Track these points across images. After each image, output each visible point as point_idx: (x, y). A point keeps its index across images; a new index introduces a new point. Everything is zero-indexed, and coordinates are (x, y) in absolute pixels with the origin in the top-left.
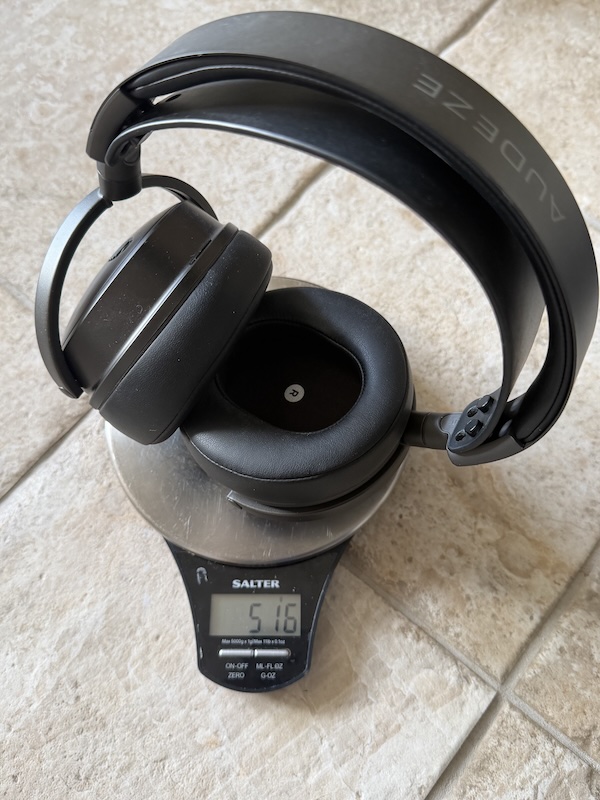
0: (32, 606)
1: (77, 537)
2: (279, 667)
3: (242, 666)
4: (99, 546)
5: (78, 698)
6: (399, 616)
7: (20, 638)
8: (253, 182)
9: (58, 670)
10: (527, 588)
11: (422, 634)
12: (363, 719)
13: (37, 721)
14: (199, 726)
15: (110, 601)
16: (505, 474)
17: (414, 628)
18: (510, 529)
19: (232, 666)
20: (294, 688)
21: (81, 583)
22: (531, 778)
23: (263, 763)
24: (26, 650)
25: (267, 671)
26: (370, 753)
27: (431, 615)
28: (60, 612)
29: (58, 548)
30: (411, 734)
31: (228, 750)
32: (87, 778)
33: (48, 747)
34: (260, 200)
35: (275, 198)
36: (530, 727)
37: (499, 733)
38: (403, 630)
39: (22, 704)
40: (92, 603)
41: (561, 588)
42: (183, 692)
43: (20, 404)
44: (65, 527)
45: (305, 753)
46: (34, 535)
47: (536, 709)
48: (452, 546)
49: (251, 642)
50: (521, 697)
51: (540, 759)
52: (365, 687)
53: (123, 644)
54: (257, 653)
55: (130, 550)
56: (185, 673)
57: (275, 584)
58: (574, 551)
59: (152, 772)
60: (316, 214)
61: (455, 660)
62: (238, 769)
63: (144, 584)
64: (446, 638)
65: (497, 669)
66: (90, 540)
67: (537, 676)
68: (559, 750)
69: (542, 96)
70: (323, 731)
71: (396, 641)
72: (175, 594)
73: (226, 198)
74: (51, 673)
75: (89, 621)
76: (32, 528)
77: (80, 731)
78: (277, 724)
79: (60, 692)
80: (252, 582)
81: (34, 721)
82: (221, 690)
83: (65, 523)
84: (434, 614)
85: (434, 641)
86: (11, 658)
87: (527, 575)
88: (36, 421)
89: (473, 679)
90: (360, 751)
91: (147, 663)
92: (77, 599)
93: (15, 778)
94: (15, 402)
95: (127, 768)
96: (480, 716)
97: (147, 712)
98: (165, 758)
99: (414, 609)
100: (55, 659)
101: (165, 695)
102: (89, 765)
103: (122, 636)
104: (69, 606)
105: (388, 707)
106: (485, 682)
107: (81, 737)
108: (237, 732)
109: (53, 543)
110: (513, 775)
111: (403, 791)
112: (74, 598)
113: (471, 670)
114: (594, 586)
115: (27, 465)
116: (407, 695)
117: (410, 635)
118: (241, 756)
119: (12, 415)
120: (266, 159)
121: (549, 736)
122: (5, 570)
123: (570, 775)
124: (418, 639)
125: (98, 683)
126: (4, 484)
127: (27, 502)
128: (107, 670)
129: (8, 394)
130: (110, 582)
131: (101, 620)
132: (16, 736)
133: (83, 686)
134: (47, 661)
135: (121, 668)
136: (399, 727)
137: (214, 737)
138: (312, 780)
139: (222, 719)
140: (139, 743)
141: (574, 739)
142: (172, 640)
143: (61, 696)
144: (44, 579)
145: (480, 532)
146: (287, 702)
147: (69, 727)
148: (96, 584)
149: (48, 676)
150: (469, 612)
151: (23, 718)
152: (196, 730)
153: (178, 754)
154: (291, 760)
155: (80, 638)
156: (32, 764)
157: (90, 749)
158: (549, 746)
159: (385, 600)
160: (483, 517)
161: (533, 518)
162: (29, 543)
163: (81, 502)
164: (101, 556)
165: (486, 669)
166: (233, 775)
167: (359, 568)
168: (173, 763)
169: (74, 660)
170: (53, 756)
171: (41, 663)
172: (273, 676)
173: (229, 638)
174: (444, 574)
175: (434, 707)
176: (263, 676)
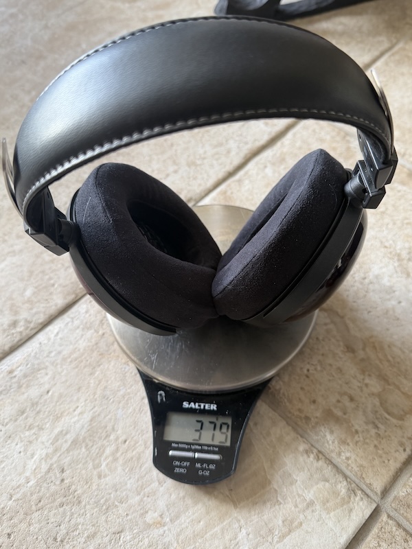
0: (39, 412)
1: (77, 367)
2: (212, 467)
3: (185, 464)
4: (91, 374)
5: (63, 480)
6: (304, 442)
7: (27, 433)
8: (217, 153)
9: (51, 459)
10: (401, 427)
11: (321, 456)
12: (273, 515)
13: (31, 495)
14: (149, 509)
15: (94, 412)
16: (386, 347)
17: (315, 451)
18: (389, 384)
19: (177, 463)
20: (223, 486)
21: (75, 398)
23: (195, 542)
24: (30, 442)
25: (203, 469)
26: (278, 542)
27: (328, 442)
28: (57, 418)
29: (63, 374)
30: (310, 530)
31: (169, 530)
32: (62, 541)
33: (36, 514)
34: (221, 165)
35: (231, 163)
36: (403, 534)
37: (379, 537)
38: (307, 452)
39: (23, 481)
40: (81, 413)
42: (140, 483)
43: (50, 279)
44: (69, 360)
45: (227, 538)
46: (47, 364)
47: (406, 518)
48: (345, 393)
49: (193, 447)
50: (396, 510)
52: (276, 490)
53: (100, 444)
54: (197, 455)
55: (112, 379)
56: (143, 469)
57: (214, 407)
59: (110, 541)
60: (258, 174)
61: (346, 477)
62: (175, 545)
63: (119, 403)
64: (339, 460)
65: (378, 485)
66: (86, 369)
67: (409, 494)
70: (242, 522)
71: (301, 459)
72: (140, 411)
73: (198, 162)
74: (46, 461)
75: (78, 426)
76: (47, 359)
77: (62, 505)
78: (208, 513)
79: (51, 474)
80: (197, 404)
81: (29, 494)
82: (169, 482)
83: (70, 357)
84: (330, 442)
85: (330, 462)
86: (20, 447)
87: (401, 418)
88: (59, 289)
89: (359, 493)
90: (270, 539)
91: (116, 460)
92: (71, 410)
93: (9, 535)
94: (47, 277)
95: (92, 536)
96: (364, 522)
97: (112, 495)
98: (121, 532)
99: (315, 438)
100: (50, 450)
101: (126, 484)
102: (65, 531)
103: (100, 438)
104: (65, 414)
105: (293, 508)
106: (368, 496)
107: (61, 510)
108: (177, 517)
109: (60, 370)
112: (69, 409)
113: (357, 486)
115: (49, 318)
116: (308, 500)
117: (312, 456)
118: (178, 535)
119: (44, 285)
120: (227, 141)
122: (24, 386)
124: (318, 459)
125: (79, 471)
126: (32, 329)
127: (46, 342)
128: (87, 462)
129: (43, 272)
130: (96, 400)
131: (86, 426)
132: (14, 504)
133: (68, 472)
134: (44, 452)
135: (97, 462)
136: (301, 524)
137: (159, 519)
139: (167, 506)
140: (103, 518)
142: (135, 444)
143: (51, 477)
144: (50, 393)
145: (367, 385)
146: (216, 498)
147: (54, 501)
148: (86, 400)
149: (43, 462)
150: (357, 442)
151: (22, 491)
152: (147, 512)
153: (131, 529)
154: (216, 542)
155: (70, 437)
156: (23, 526)
157: (67, 519)
159: (295, 430)
160: (370, 375)
161: (406, 378)
162: (43, 369)
163: (82, 344)
164: (92, 381)
165: (369, 486)
167: (275, 404)
169: (64, 453)
170: (39, 522)
171: (40, 453)
172: (207, 473)
173: (177, 443)
174: (339, 413)
175: (328, 511)
176: (200, 473)
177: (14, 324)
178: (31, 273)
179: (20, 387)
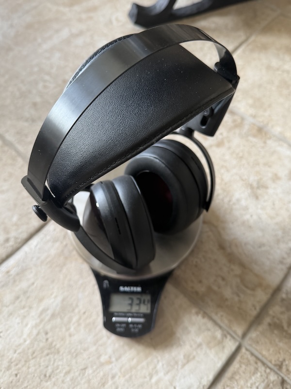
0: (28, 298)
1: (51, 267)
2: (139, 326)
3: (123, 325)
4: (60, 271)
5: (47, 340)
6: (195, 307)
7: (22, 311)
9: (39, 326)
10: (253, 295)
11: (205, 315)
12: (177, 353)
14: (102, 354)
15: (64, 296)
17: (202, 312)
18: (245, 269)
19: (119, 325)
20: (147, 337)
21: (51, 287)
22: (255, 383)
23: (131, 372)
24: (25, 317)
25: (134, 328)
26: (181, 369)
28: (41, 300)
29: (42, 272)
30: (200, 360)
31: (115, 365)
32: (50, 376)
33: (32, 361)
36: (254, 359)
37: (240, 362)
38: (197, 313)
39: (22, 341)
40: (56, 297)
41: (268, 296)
42: (96, 338)
44: (45, 262)
45: (151, 367)
46: (31, 265)
47: (257, 350)
48: (219, 276)
49: (127, 315)
50: (250, 345)
51: (259, 374)
53: (68, 316)
54: (130, 320)
56: (97, 330)
57: (139, 289)
58: (274, 280)
59: (80, 375)
61: (220, 327)
62: (119, 374)
63: (80, 288)
64: (216, 317)
65: (240, 332)
66: (57, 268)
67: (258, 336)
68: (268, 370)
70: (159, 358)
71: (193, 318)
74: (36, 328)
75: (54, 304)
76: (31, 262)
77: (48, 355)
78: (138, 354)
79: (39, 336)
80: (129, 288)
81: (26, 349)
82: (113, 337)
83: (46, 260)
84: (211, 306)
85: (211, 319)
86: (18, 320)
87: (253, 290)
89: (229, 337)
90: (176, 367)
91: (79, 325)
93: (16, 375)
95: (68, 373)
96: (232, 353)
97: (79, 347)
98: (86, 368)
100: (38, 321)
101: (87, 339)
102: (51, 370)
103: (69, 311)
104: (45, 297)
105: (189, 348)
106: (234, 338)
107: (48, 358)
108: (120, 357)
110: (247, 381)
111: (196, 386)
112: (48, 294)
113: (227, 332)
114: (284, 296)
115: (30, 235)
116: (198, 342)
117: (200, 316)
118: (121, 368)
121: (264, 364)
122: (18, 281)
123: (273, 382)
124: (204, 317)
125: (57, 333)
126: (19, 243)
127: (29, 251)
128: (61, 327)
130: (64, 287)
131: (59, 304)
132: (18, 356)
133: (50, 334)
134: (34, 322)
135: (68, 326)
136: (194, 357)
137: (109, 359)
138: (154, 380)
139: (113, 351)
140: (74, 361)
141: (275, 365)
142: (91, 314)
143: (39, 338)
144: (35, 285)
145: (232, 270)
146: (143, 344)
147: (43, 352)
148: (58, 288)
149: (34, 328)
150: (227, 306)
151: (22, 348)
153: (92, 367)
154: (144, 371)
155: (50, 312)
156: (24, 369)
157: (52, 363)
158: (263, 368)
159: (189, 300)
160: (234, 263)
161: (256, 264)
162: (29, 269)
163: (53, 252)
164: (61, 276)
165: (235, 332)
166: (117, 377)
167: (177, 284)
168: (89, 371)
169: (46, 322)
170: (35, 365)
171: (31, 323)
172: (137, 330)
173: (118, 312)
174: (215, 288)
175: (210, 348)
176: (133, 330)
177: (7, 240)
178: (15, 205)
179: (15, 281)
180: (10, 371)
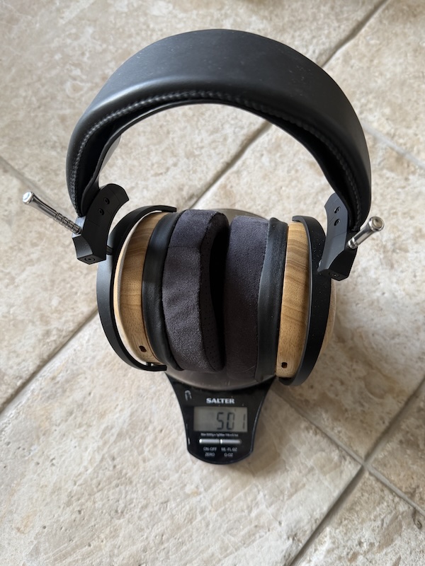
0: (85, 412)
1: (111, 370)
2: (235, 450)
3: (213, 449)
4: (124, 376)
5: (115, 467)
6: (305, 421)
7: (78, 431)
8: (214, 141)
9: (102, 450)
10: (381, 404)
11: (318, 431)
12: (284, 480)
13: (92, 480)
14: (187, 483)
15: (132, 409)
16: (370, 335)
17: (313, 427)
18: (372, 369)
19: (207, 449)
20: (244, 462)
21: (114, 398)
22: (380, 515)
23: (225, 505)
24: (82, 438)
25: (228, 452)
26: (287, 499)
27: (324, 419)
28: (102, 416)
29: (100, 377)
30: (311, 489)
31: (204, 497)
32: (122, 512)
33: (98, 495)
34: (218, 154)
35: (229, 153)
36: (380, 485)
37: (362, 489)
38: (307, 429)
39: (82, 469)
40: (121, 410)
41: (401, 405)
42: (177, 463)
43: (72, 287)
44: (103, 364)
45: (249, 499)
46: (85, 369)
47: (384, 475)
48: (337, 379)
49: (218, 435)
50: (375, 468)
51: (385, 504)
52: (284, 462)
53: (140, 435)
54: (221, 441)
55: (144, 378)
56: (178, 452)
57: (232, 401)
58: (410, 383)
59: (160, 509)
60: (255, 164)
61: (338, 446)
62: (210, 508)
63: (152, 398)
64: (332, 433)
65: (362, 452)
66: (120, 372)
67: (385, 456)
68: (397, 499)
69: (403, 83)
70: (260, 487)
71: (303, 435)
72: (171, 405)
73: (197, 153)
74: (98, 452)
75: (121, 421)
76: (84, 364)
77: (117, 486)
78: (233, 482)
79: (104, 463)
80: (218, 400)
81: (89, 480)
82: (200, 463)
83: (103, 361)
84: (325, 419)
85: (326, 435)
86: (74, 443)
87: (382, 397)
88: (83, 297)
89: (348, 458)
90: (281, 498)
91: (155, 446)
92: (113, 408)
93: (80, 512)
94: (69, 285)
95: (145, 507)
96: (351, 479)
97: (157, 475)
98: (168, 501)
99: (313, 416)
100: (101, 443)
101: (166, 465)
102: (123, 505)
103: (140, 430)
104: (108, 412)
105: (298, 474)
106: (354, 459)
107: (117, 489)
108: (209, 487)
109: (97, 374)
110: (370, 513)
111: (306, 521)
112: (111, 407)
113: (347, 452)
114: (422, 404)
115: (78, 325)
116: (309, 466)
117: (311, 432)
118: (212, 500)
119: (67, 294)
120: (222, 125)
121: (391, 491)
122: (68, 390)
123: (403, 513)
124: (316, 434)
125: (126, 458)
126: (64, 337)
127: (79, 348)
128: (132, 450)
129: (64, 280)
130: (132, 398)
131: (127, 421)
132: (79, 488)
133: (118, 459)
134: (95, 445)
135: (140, 449)
136: (304, 485)
137: (196, 489)
138: (253, 514)
139: (201, 479)
140: (152, 493)
141: (406, 493)
142: (170, 433)
143: (105, 465)
144: (92, 395)
145: (354, 370)
146: (238, 470)
147: (110, 483)
148: (124, 399)
149: (96, 453)
150: (347, 418)
151: (83, 478)
152: (185, 485)
153: (175, 499)
154: (241, 503)
155: (115, 431)
156: (89, 504)
157: (123, 496)
158: (391, 497)
159: (297, 411)
160: (357, 362)
161: (386, 362)
162: (81, 374)
164: (126, 382)
165: (356, 452)
166: (207, 511)
168: (172, 504)
169: (112, 445)
170: (102, 499)
171: (92, 446)
172: (231, 455)
173: (205, 432)
174: (332, 395)
175: (325, 474)
176: (226, 455)
177: (48, 333)
178: (53, 282)
179: (64, 391)
180: (71, 507)
